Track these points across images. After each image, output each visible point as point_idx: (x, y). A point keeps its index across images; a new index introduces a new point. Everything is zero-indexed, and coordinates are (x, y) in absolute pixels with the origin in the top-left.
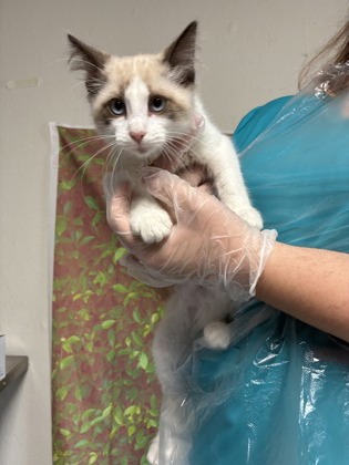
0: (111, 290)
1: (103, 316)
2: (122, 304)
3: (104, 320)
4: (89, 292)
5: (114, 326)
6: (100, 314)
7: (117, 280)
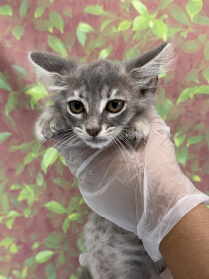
0: (44, 210)
1: (36, 246)
2: (60, 229)
3: (39, 250)
4: (13, 214)
5: (53, 259)
6: (32, 243)
7: (50, 196)
